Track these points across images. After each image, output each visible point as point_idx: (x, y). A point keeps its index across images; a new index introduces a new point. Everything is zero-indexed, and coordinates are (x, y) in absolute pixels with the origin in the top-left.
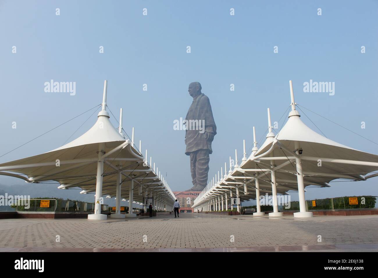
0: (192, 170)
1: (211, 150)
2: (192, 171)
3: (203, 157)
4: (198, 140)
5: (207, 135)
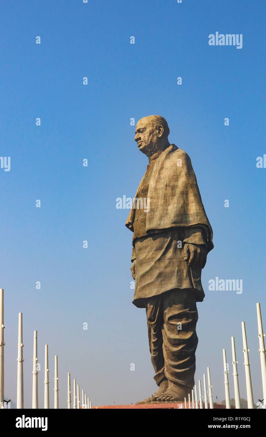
0: (152, 345)
1: (199, 289)
2: (153, 348)
3: (181, 309)
4: (166, 267)
5: (188, 251)
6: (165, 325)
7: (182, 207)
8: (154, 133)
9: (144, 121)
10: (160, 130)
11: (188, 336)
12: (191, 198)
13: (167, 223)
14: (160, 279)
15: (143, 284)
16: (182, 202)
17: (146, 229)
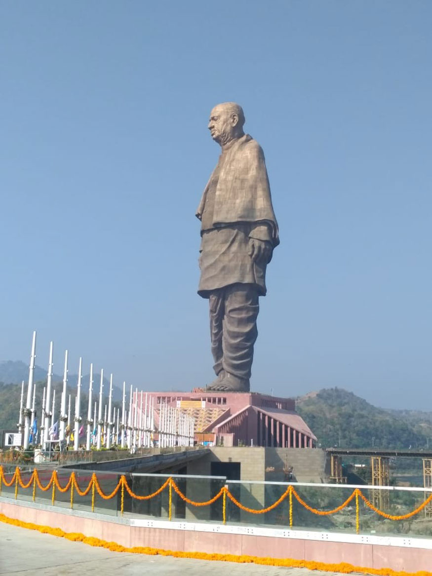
2: (213, 339)
3: (242, 303)
4: (230, 261)
5: (253, 246)
6: (225, 317)
7: (249, 201)
8: (228, 122)
9: (219, 110)
10: (234, 119)
11: (247, 329)
12: (260, 193)
13: (233, 218)
14: (223, 273)
15: (207, 276)
16: (250, 196)
17: (213, 222)
